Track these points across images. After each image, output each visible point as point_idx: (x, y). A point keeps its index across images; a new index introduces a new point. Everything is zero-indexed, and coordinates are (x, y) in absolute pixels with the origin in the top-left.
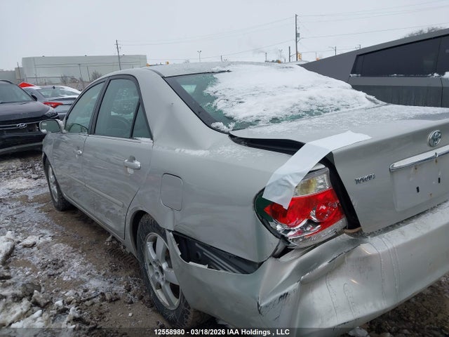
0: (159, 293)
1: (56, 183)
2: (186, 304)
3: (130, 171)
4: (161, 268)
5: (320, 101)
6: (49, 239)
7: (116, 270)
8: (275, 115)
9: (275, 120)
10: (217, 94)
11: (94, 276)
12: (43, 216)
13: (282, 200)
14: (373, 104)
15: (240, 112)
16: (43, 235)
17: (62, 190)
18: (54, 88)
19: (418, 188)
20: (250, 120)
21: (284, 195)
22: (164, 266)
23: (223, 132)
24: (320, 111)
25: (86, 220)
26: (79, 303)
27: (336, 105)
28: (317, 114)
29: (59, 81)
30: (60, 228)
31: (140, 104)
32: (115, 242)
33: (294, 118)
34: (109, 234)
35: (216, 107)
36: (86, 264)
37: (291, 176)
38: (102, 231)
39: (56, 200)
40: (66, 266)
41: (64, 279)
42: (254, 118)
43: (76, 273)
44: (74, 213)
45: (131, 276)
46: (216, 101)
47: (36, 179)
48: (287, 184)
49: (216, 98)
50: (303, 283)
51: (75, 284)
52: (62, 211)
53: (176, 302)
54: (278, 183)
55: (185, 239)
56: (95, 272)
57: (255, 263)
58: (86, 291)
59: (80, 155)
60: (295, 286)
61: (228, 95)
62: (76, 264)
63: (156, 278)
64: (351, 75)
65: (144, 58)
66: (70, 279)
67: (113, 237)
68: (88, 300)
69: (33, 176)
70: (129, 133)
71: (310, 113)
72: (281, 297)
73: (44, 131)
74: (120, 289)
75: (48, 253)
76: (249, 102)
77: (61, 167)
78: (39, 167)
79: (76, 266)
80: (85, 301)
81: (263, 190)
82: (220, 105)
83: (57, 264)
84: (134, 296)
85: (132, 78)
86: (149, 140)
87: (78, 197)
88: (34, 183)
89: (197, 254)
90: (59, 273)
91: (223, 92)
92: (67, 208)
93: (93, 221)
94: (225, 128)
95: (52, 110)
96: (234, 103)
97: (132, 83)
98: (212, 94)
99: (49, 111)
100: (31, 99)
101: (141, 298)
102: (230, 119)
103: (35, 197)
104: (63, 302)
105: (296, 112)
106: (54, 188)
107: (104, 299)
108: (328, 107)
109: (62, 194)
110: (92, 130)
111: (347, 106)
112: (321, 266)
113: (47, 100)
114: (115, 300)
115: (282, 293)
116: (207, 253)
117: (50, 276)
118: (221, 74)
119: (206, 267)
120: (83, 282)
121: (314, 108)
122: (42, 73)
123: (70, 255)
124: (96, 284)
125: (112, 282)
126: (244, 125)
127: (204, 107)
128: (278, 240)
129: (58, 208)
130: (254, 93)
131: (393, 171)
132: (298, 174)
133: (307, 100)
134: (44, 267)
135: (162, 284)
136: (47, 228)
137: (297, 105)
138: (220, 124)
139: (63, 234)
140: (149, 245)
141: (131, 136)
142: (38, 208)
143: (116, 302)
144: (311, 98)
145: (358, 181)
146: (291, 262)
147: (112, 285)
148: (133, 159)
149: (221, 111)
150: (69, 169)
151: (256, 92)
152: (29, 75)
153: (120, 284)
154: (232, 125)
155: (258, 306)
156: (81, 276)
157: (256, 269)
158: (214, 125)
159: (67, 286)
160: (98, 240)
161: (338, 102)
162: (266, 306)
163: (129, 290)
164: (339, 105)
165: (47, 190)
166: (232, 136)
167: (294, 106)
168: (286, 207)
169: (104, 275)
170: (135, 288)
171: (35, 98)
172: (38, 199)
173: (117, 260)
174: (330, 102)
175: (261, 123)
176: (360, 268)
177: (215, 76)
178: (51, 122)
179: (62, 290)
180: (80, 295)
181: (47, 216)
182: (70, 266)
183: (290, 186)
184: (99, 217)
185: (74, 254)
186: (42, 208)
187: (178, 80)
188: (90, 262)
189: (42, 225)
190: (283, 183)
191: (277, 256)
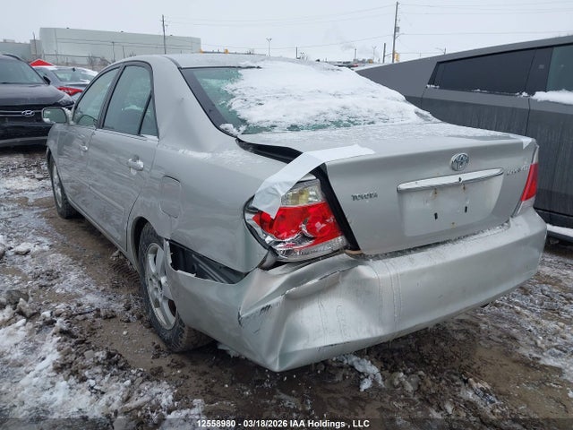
0: (157, 311)
1: (60, 185)
2: (181, 322)
3: (134, 172)
4: (160, 282)
5: (354, 111)
6: (46, 248)
7: (118, 287)
8: (294, 122)
9: (293, 128)
10: (236, 92)
11: (92, 291)
12: (43, 223)
13: (269, 208)
14: (421, 120)
15: (255, 115)
16: (40, 243)
17: (67, 194)
18: (74, 70)
19: (436, 215)
20: (265, 125)
21: (271, 204)
22: (163, 280)
23: (231, 135)
24: (351, 122)
25: (92, 230)
26: (70, 317)
27: (372, 117)
28: (345, 126)
29: (85, 61)
30: (61, 237)
31: (151, 97)
32: (121, 257)
33: (316, 128)
34: (117, 249)
35: (230, 107)
36: (84, 278)
37: (280, 184)
38: (109, 245)
39: (60, 205)
40: (61, 278)
41: (58, 291)
42: (271, 123)
43: (72, 286)
44: (79, 222)
45: (134, 295)
46: (232, 101)
47: (40, 180)
48: (275, 192)
49: (233, 97)
50: (288, 297)
51: (68, 297)
52: (67, 218)
53: (172, 320)
54: (266, 191)
55: (183, 250)
56: (93, 287)
57: (242, 273)
58: (79, 305)
59: (86, 151)
60: (279, 299)
61: (248, 94)
62: (73, 277)
63: (155, 293)
64: (428, 86)
65: (198, 41)
66: (63, 292)
67: (120, 252)
68: (80, 314)
69: (37, 176)
70: (137, 129)
71: (338, 124)
72: (263, 309)
73: (46, 120)
74: (118, 307)
75: (43, 261)
76: (269, 105)
77: (72, 168)
78: (45, 167)
79: (72, 280)
80: (76, 315)
81: (252, 198)
82: (236, 105)
83: (52, 275)
84: (133, 314)
85: (147, 65)
86: (155, 138)
87: (86, 205)
88: (37, 184)
89: (193, 267)
90: (52, 285)
91: (243, 91)
92: (72, 215)
93: (100, 233)
94: (234, 131)
95: (66, 97)
96: (252, 105)
97: (145, 71)
98: (230, 92)
99: (64, 98)
100: (41, 81)
101: (140, 317)
102: (244, 122)
103: (36, 200)
104: (51, 313)
105: (321, 121)
106: (58, 191)
107: (98, 316)
108: (362, 119)
109: (66, 199)
110: (101, 124)
111: (386, 120)
112: (309, 283)
113: (64, 84)
114: (110, 317)
115: (265, 305)
116: (203, 265)
117: (41, 286)
118: (249, 70)
119: (193, 276)
120: (78, 296)
121: (344, 119)
122: (65, 50)
123: (67, 267)
124: (92, 300)
125: (110, 299)
126: (258, 129)
127: (217, 105)
128: (266, 251)
129: (61, 214)
130: (277, 95)
131: (400, 192)
132: (287, 183)
133: (338, 109)
134: (36, 277)
135: (160, 300)
136: (45, 236)
137: (325, 113)
138: (229, 126)
139: (63, 243)
140: (151, 257)
141: (139, 133)
142: (38, 213)
143: (111, 320)
144: (344, 108)
145: (355, 198)
146: (279, 277)
147: (110, 302)
148: (137, 158)
149: (235, 112)
150: (81, 171)
151: (281, 95)
152: (47, 51)
153: (120, 302)
154: (243, 128)
155: (239, 316)
156: (77, 290)
157: (242, 279)
158: (222, 127)
159: (59, 298)
160: (104, 254)
161: (376, 114)
162: (247, 317)
163: (128, 309)
164: (375, 118)
165: (50, 193)
166: (239, 141)
167: (321, 114)
168: (273, 217)
169: (103, 291)
170: (136, 306)
171: (47, 81)
172: (39, 203)
173: (121, 277)
174: (365, 113)
175: (276, 130)
176: (357, 290)
177: (240, 71)
178: (57, 111)
179: (53, 302)
180: (72, 309)
181: (48, 223)
182: (65, 278)
183: (277, 195)
184: (107, 229)
185: (73, 267)
186: (43, 213)
187: (196, 73)
188: (90, 276)
189: (40, 232)
190: (271, 191)
191: (264, 267)
